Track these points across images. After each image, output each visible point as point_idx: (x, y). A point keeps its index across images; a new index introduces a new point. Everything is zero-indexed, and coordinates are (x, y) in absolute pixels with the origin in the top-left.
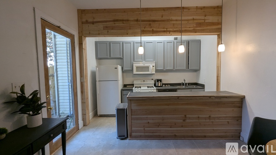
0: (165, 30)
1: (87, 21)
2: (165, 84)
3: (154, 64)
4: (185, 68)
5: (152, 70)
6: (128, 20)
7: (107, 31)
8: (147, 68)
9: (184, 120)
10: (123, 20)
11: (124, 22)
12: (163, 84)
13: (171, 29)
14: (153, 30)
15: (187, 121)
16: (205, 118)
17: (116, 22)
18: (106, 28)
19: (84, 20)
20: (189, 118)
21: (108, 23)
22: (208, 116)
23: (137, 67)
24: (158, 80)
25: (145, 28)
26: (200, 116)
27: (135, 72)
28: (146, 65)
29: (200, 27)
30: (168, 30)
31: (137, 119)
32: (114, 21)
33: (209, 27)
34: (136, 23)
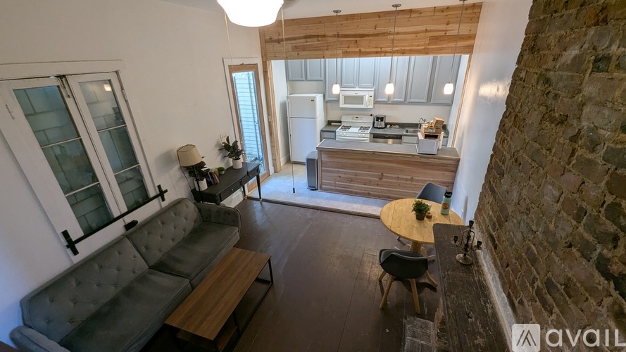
0: (379, 50)
1: (271, 39)
2: (391, 124)
3: (372, 94)
4: (424, 100)
5: (368, 103)
6: (324, 36)
7: (297, 53)
8: (360, 99)
9: (380, 179)
10: (318, 36)
11: (320, 39)
12: (386, 124)
13: (389, 49)
14: (360, 50)
15: (384, 180)
16: (407, 180)
17: (308, 40)
18: (296, 48)
19: (267, 38)
20: (387, 177)
21: (297, 41)
22: (409, 177)
23: (346, 97)
24: (378, 119)
25: (348, 47)
26: (400, 176)
27: (342, 105)
28: (360, 94)
29: (436, 44)
30: (383, 49)
31: (328, 171)
32: (306, 37)
33: (452, 45)
34: (336, 39)
